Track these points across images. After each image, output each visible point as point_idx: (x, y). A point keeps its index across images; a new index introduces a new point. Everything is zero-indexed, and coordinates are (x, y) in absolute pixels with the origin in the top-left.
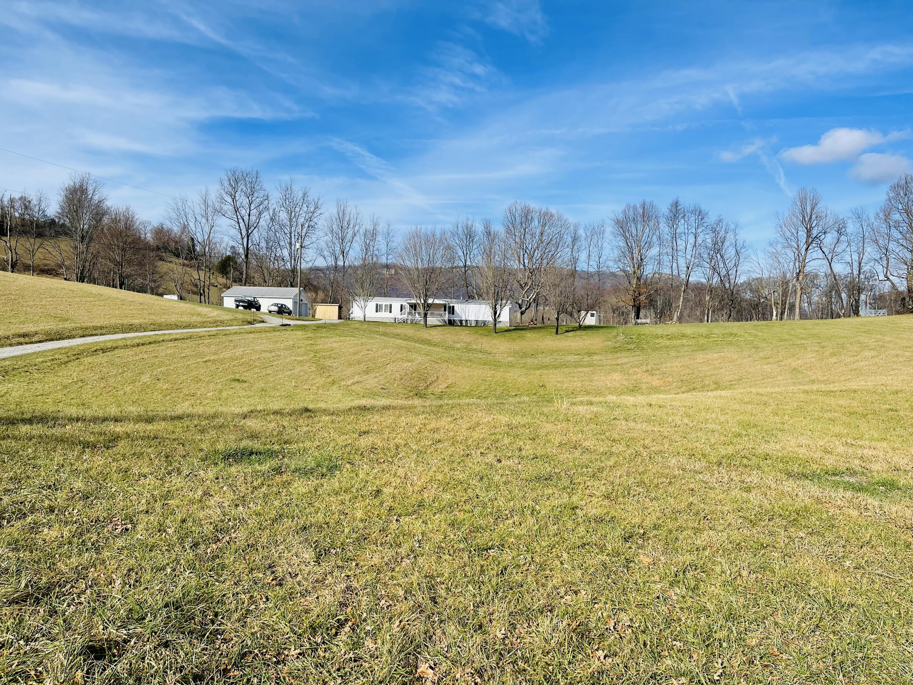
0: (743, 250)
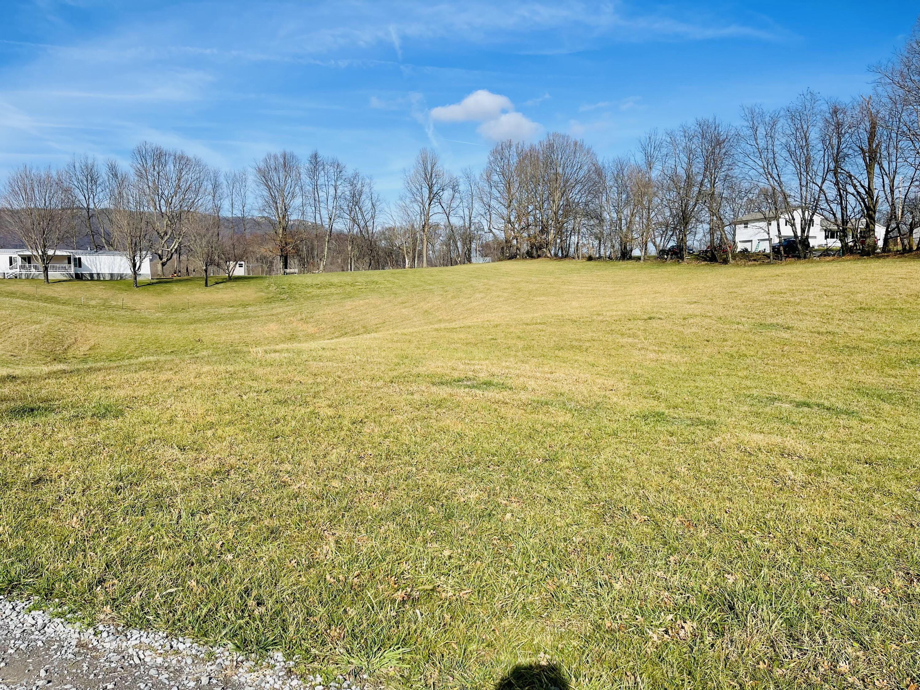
0: (378, 203)
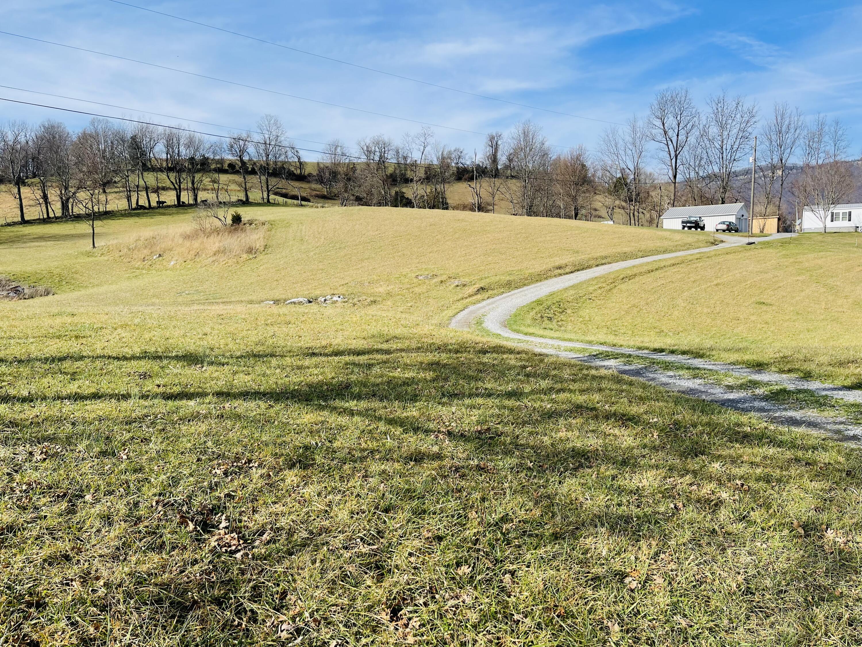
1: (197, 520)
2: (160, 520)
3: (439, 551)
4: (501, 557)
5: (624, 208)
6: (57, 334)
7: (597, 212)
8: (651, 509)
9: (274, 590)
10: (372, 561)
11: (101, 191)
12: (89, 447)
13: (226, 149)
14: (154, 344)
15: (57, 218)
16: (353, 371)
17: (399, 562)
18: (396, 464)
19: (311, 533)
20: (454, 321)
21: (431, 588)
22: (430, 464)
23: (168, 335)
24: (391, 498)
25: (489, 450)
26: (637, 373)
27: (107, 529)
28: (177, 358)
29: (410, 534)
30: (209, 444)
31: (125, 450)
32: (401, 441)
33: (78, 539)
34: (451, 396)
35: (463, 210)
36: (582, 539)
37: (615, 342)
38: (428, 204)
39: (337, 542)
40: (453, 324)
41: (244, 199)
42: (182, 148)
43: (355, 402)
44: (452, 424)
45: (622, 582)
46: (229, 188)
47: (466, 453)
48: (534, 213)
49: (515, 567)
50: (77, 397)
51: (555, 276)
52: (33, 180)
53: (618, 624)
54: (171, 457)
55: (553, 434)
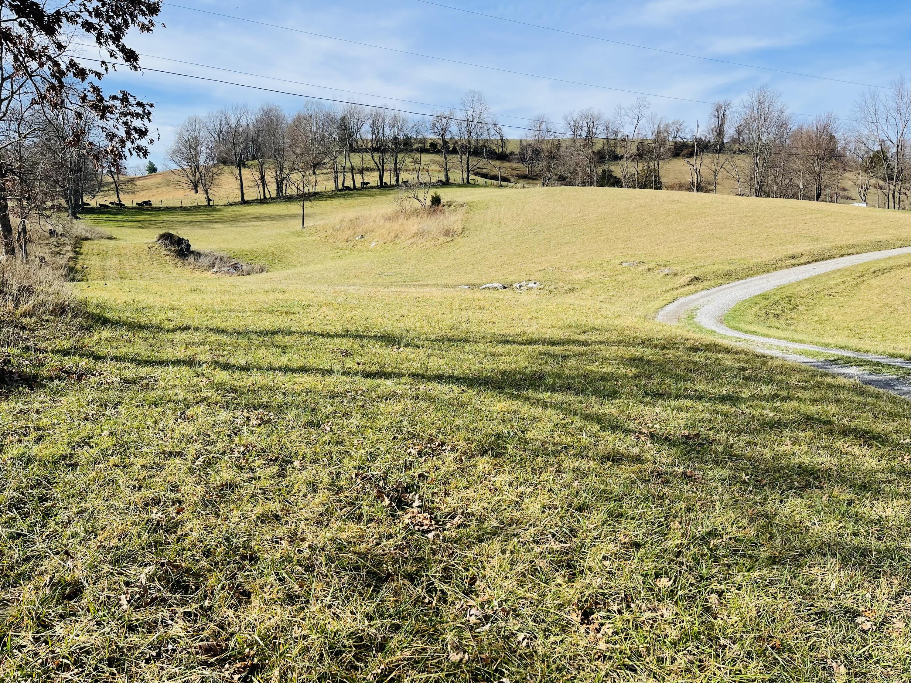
1: (392, 496)
2: (358, 492)
3: (637, 559)
4: (707, 574)
5: (881, 188)
6: (270, 309)
7: (846, 193)
8: (895, 543)
9: (464, 574)
10: (563, 559)
11: (312, 172)
12: (297, 417)
13: (429, 128)
14: (355, 323)
15: (272, 199)
16: (547, 362)
17: (592, 564)
18: (591, 462)
19: (502, 522)
20: (661, 313)
21: (626, 596)
22: (630, 466)
23: (367, 315)
24: (586, 497)
25: (697, 457)
26: (887, 384)
27: (312, 495)
28: (375, 337)
29: (605, 536)
30: (405, 423)
31: (328, 422)
32: (597, 440)
33: (287, 501)
34: (655, 395)
35: (679, 190)
36: (806, 567)
37: (859, 346)
38: (639, 183)
39: (529, 534)
40: (660, 318)
41: (444, 180)
42: (387, 128)
43: (549, 393)
44: (655, 426)
45: (853, 620)
46: (430, 168)
47: (671, 458)
48: (765, 193)
49: (723, 587)
50: (287, 370)
51: (787, 267)
52: (252, 162)
53: (845, 666)
54: (370, 433)
55: (775, 447)
